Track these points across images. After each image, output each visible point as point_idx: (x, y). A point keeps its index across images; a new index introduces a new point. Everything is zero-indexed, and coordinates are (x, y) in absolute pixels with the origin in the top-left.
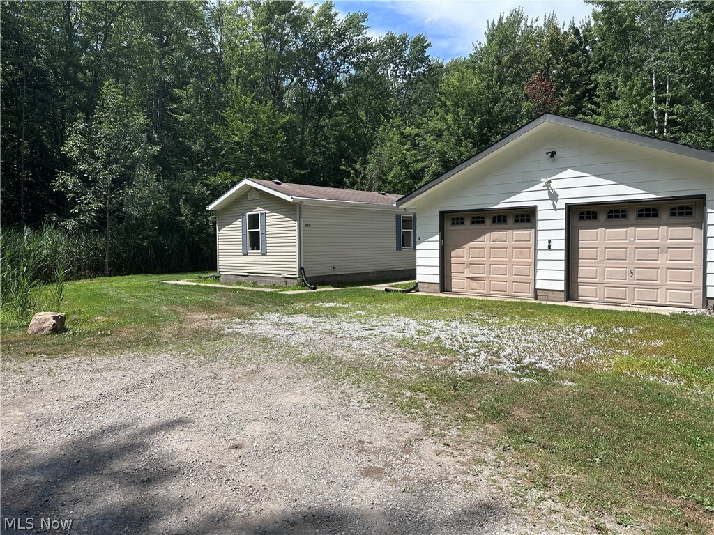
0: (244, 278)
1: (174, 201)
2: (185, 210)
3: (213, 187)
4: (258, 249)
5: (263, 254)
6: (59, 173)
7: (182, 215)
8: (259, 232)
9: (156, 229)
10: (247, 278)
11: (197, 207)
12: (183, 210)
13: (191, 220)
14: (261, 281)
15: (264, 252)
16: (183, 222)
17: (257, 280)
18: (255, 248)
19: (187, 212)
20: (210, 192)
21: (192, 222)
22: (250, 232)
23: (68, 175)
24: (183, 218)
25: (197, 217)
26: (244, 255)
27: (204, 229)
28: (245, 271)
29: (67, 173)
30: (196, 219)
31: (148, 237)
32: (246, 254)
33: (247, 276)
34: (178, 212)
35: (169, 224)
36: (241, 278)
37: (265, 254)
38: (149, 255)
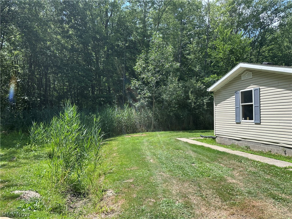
0: (237, 142)
1: (186, 92)
2: (191, 96)
3: (207, 83)
4: (251, 119)
5: (256, 124)
6: (132, 79)
7: (190, 99)
8: (253, 105)
9: (176, 107)
10: (240, 142)
11: (197, 95)
12: (190, 97)
13: (195, 102)
14: (254, 147)
15: (259, 122)
16: (191, 103)
17: (249, 145)
18: (248, 118)
19: (192, 97)
20: (205, 86)
21: (195, 103)
22: (243, 105)
23: (136, 80)
24: (190, 101)
25: (198, 100)
26: (237, 123)
27: (201, 107)
28: (238, 136)
29: (136, 79)
30: (197, 101)
31: (173, 111)
32: (240, 123)
33: (240, 140)
34: (188, 98)
35: (183, 104)
36: (234, 141)
37: (259, 124)
38: (173, 120)
